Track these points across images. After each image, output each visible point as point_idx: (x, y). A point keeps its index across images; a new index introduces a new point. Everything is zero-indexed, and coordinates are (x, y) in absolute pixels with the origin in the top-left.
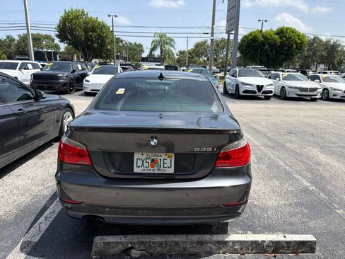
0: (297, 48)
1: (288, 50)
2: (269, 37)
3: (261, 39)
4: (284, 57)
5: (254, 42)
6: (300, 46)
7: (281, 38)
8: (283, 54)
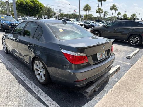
0: (41, 9)
1: (38, 10)
2: (29, 3)
3: (25, 3)
4: (36, 12)
5: (22, 5)
6: (42, 8)
7: (33, 4)
8: (36, 11)
